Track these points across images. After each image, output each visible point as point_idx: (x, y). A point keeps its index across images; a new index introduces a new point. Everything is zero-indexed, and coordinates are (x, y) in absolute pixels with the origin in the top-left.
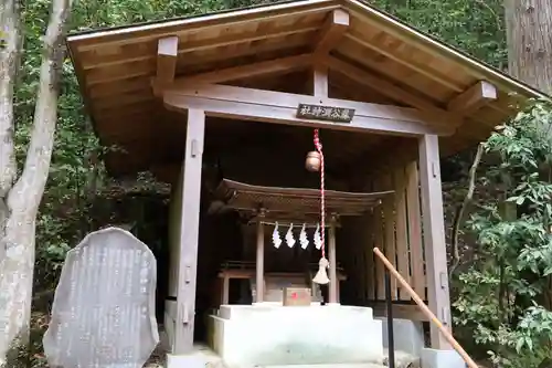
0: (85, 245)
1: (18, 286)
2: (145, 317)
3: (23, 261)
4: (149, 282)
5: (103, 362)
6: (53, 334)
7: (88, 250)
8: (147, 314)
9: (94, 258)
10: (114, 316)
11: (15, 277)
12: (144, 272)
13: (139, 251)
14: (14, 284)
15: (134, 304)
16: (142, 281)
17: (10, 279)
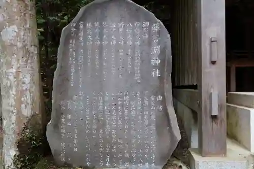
0: (80, 20)
1: (18, 73)
2: (161, 108)
3: (19, 45)
4: (163, 62)
5: (115, 159)
6: (56, 126)
7: (85, 25)
8: (163, 103)
9: (94, 36)
10: (122, 106)
11: (14, 62)
12: (156, 50)
13: (147, 24)
14: (14, 70)
15: (146, 93)
16: (153, 62)
17: (10, 65)
